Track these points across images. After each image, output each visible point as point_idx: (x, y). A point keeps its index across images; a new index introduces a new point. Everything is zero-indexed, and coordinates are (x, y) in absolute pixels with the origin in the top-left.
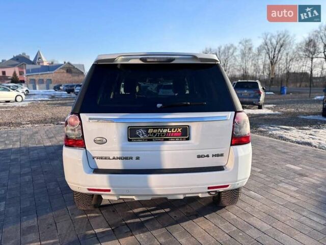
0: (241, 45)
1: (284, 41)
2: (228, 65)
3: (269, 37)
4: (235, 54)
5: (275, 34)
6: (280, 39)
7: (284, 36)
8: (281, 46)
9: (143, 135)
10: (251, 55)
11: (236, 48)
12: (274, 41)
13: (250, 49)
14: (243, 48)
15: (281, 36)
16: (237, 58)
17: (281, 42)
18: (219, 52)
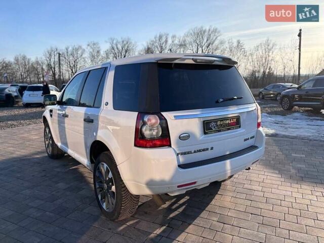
0: (89, 47)
1: (128, 47)
2: (78, 67)
3: (115, 42)
4: (84, 56)
5: (120, 40)
6: (125, 45)
7: (127, 43)
8: (126, 52)
9: (214, 128)
10: (100, 57)
11: (84, 50)
12: (120, 47)
13: (98, 52)
14: (91, 50)
15: (125, 42)
16: (86, 60)
17: (126, 48)
18: (67, 52)
